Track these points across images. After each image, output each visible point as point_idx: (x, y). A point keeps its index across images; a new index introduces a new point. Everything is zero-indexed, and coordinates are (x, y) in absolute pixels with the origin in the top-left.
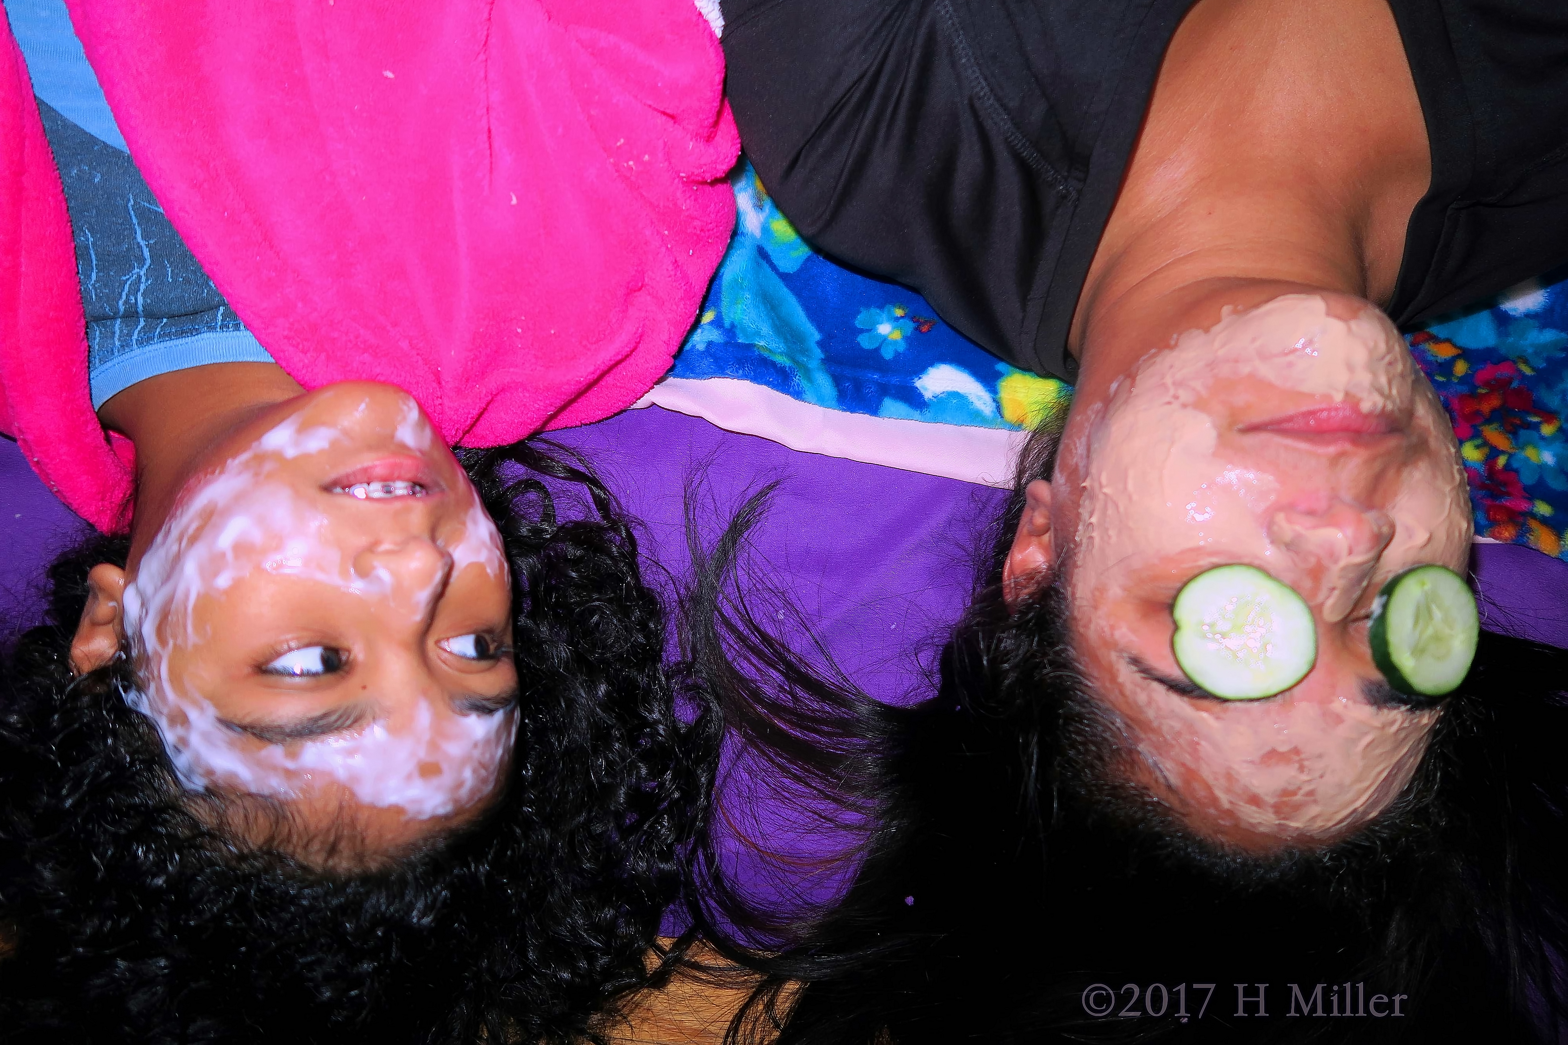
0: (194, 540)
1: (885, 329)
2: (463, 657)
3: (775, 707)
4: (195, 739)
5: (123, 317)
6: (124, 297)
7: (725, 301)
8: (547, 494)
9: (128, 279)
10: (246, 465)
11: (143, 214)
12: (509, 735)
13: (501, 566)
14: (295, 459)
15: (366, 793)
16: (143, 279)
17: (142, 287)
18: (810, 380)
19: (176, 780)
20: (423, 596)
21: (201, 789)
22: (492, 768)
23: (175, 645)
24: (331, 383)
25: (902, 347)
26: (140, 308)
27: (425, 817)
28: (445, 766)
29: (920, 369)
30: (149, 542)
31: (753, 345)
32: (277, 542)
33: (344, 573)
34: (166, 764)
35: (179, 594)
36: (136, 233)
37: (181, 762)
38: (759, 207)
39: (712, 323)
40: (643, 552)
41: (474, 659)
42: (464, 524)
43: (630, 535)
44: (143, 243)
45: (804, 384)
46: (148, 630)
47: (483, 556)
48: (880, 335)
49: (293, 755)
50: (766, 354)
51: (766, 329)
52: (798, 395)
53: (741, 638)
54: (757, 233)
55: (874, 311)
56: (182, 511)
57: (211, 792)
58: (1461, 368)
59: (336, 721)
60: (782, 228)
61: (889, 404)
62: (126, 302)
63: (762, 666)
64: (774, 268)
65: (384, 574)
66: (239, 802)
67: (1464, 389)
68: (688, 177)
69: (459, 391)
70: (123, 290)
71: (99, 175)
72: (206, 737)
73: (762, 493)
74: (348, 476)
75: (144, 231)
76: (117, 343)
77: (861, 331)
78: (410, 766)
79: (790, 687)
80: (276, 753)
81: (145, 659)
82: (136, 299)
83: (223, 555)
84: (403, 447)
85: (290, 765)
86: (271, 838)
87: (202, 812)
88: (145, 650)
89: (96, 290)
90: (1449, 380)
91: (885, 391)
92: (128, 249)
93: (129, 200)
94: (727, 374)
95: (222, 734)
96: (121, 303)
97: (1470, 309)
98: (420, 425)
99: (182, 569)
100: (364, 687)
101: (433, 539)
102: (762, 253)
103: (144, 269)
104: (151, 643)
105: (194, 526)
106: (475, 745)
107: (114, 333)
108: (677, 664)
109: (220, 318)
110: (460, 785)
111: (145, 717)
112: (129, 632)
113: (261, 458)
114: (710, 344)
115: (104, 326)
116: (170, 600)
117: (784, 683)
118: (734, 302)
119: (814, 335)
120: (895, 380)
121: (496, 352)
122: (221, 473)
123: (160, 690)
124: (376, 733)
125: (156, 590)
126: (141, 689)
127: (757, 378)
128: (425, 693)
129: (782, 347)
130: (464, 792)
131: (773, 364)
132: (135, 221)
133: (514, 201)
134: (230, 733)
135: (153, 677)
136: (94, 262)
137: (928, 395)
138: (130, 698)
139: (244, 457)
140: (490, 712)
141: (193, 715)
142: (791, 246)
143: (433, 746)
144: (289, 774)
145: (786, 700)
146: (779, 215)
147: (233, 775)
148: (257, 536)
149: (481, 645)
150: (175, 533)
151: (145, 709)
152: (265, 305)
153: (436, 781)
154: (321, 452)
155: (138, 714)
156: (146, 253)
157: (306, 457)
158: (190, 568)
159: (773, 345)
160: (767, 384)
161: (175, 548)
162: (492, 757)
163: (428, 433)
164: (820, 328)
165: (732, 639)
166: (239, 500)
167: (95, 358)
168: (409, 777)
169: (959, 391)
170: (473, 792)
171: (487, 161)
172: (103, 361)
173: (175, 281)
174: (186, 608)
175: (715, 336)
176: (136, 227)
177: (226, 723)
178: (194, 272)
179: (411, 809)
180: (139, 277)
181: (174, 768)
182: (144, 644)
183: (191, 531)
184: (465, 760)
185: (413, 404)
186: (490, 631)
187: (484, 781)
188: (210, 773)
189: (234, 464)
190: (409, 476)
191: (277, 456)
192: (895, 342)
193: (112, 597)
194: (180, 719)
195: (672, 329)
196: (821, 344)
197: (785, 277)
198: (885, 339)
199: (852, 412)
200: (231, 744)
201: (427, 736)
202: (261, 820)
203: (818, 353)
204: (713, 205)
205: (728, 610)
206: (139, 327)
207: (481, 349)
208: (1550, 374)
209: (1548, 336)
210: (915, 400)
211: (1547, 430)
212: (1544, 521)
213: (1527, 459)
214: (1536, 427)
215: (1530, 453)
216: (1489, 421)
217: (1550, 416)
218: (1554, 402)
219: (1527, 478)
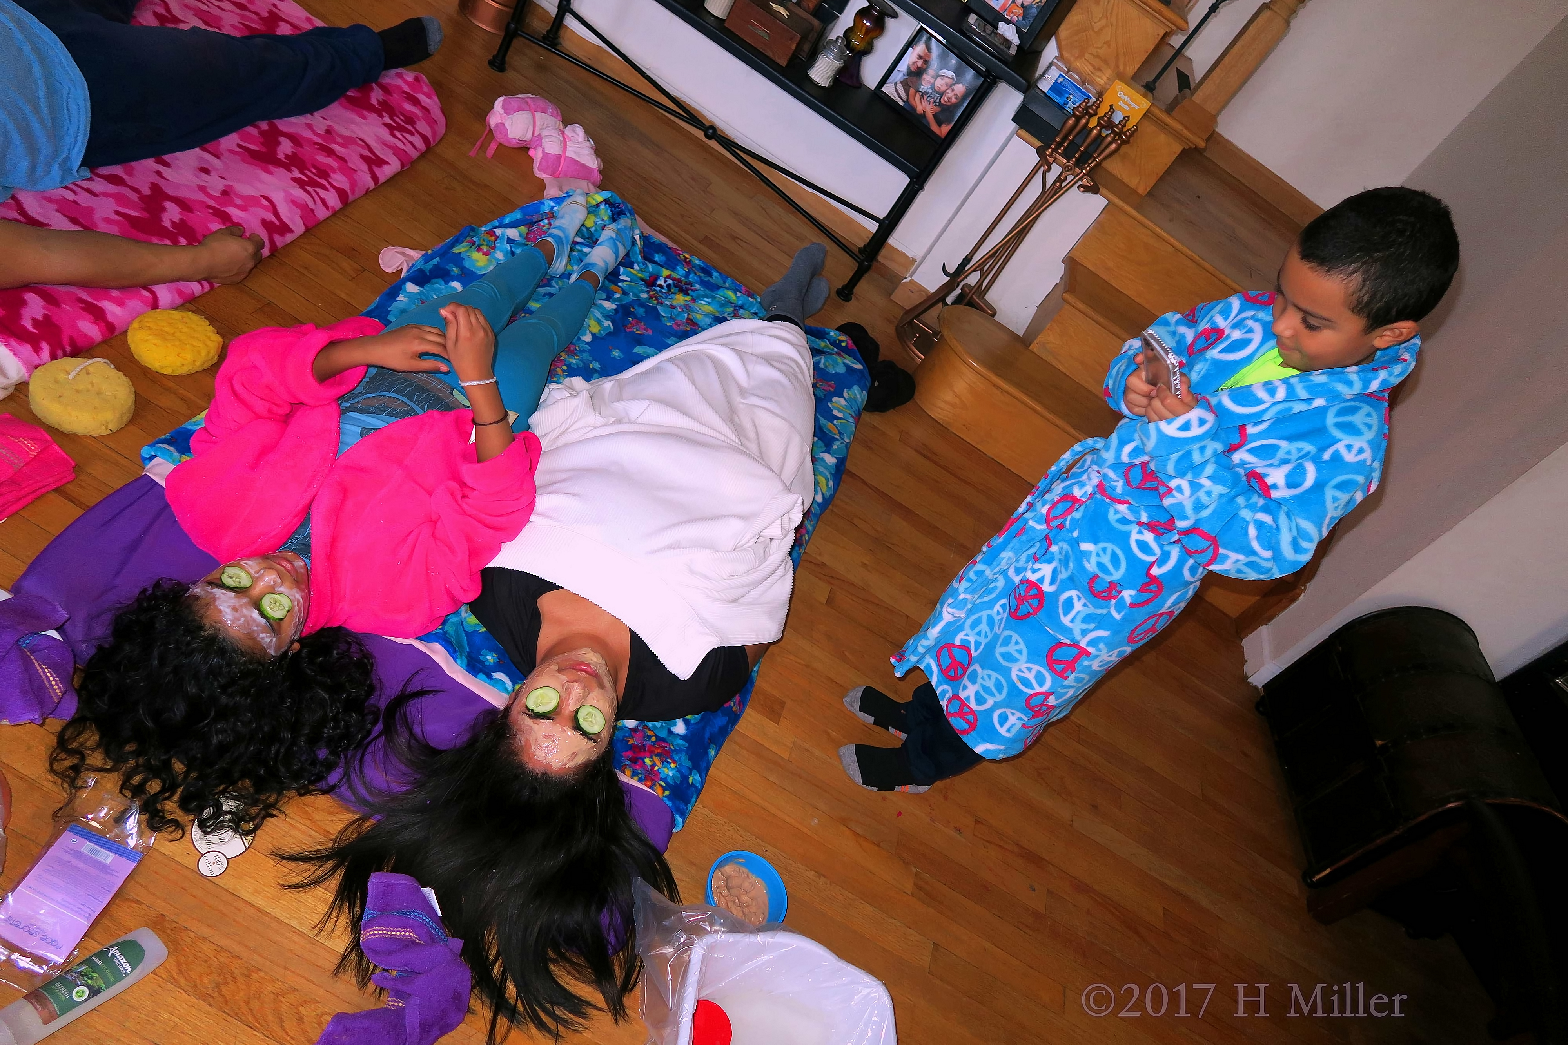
1: (490, 658)
25: (492, 664)
29: (495, 671)
31: (450, 640)
48: (487, 658)
50: (452, 643)
51: (454, 638)
54: (464, 617)
55: (488, 653)
77: (482, 655)
91: (481, 672)
102: (463, 621)
119: (467, 647)
120: (486, 671)
129: (457, 644)
131: (452, 647)
137: (493, 678)
159: (455, 642)
164: (470, 648)
169: (505, 682)
192: (491, 662)
196: (469, 652)
198: (488, 660)
203: (466, 654)
208: (678, 751)
209: (681, 742)
210: (490, 677)
211: (672, 765)
212: (661, 786)
213: (664, 771)
214: (670, 763)
215: (665, 770)
216: (656, 755)
217: (674, 762)
218: (676, 758)
219: (662, 776)
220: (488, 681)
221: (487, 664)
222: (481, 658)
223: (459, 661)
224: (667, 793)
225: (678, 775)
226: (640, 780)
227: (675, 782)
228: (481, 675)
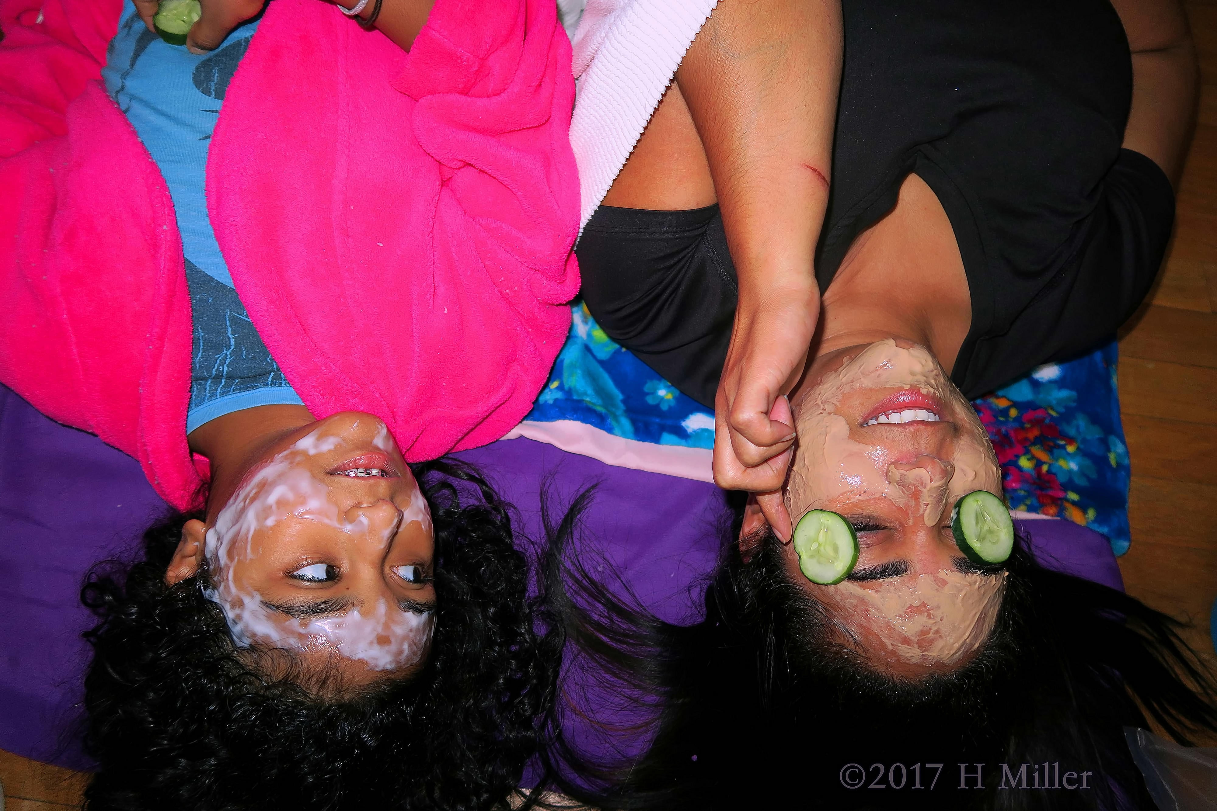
0: (253, 500)
1: (662, 392)
2: (405, 580)
3: (599, 626)
4: (247, 615)
5: (214, 378)
6: (216, 367)
7: (566, 374)
8: (455, 492)
9: (219, 357)
10: (286, 458)
11: (233, 320)
12: (430, 630)
13: (430, 525)
14: (315, 456)
15: (346, 650)
16: (228, 357)
17: (228, 361)
18: (618, 421)
19: (232, 641)
20: (386, 533)
21: (247, 646)
22: (420, 647)
23: (239, 559)
24: (337, 413)
25: (673, 403)
26: (225, 373)
27: (379, 669)
28: (393, 640)
29: (685, 415)
30: (223, 504)
31: (583, 400)
32: (302, 500)
33: (340, 520)
34: (227, 632)
35: (243, 531)
36: (228, 331)
37: (236, 629)
38: (585, 322)
39: (557, 388)
40: (514, 526)
41: (411, 581)
42: (410, 497)
43: (506, 514)
44: (231, 336)
45: (614, 423)
46: (222, 553)
47: (420, 518)
48: (659, 396)
49: (304, 625)
50: (590, 405)
51: (590, 391)
52: (610, 430)
53: (577, 581)
54: (584, 337)
55: (656, 382)
56: (247, 484)
57: (253, 648)
58: (1013, 413)
59: (331, 606)
60: (599, 334)
61: (666, 436)
62: (217, 370)
63: (590, 600)
64: (594, 357)
65: (364, 520)
66: (269, 653)
67: (1016, 425)
68: (543, 300)
69: (407, 422)
70: (216, 363)
71: (212, 298)
72: (254, 614)
73: (588, 491)
74: (344, 465)
75: (232, 330)
76: (208, 395)
77: (648, 394)
78: (373, 637)
79: (608, 613)
80: (294, 623)
81: (219, 570)
82: (223, 368)
83: (271, 507)
84: (377, 449)
85: (302, 631)
86: (288, 676)
87: (247, 660)
88: (219, 564)
89: (200, 362)
90: (1007, 420)
91: (663, 428)
92: (222, 340)
93: (227, 312)
94: (567, 417)
95: (262, 612)
96: (214, 370)
97: (1016, 379)
98: (387, 438)
99: (246, 516)
100: (348, 589)
101: (392, 501)
102: (587, 349)
103: (230, 351)
104: (223, 559)
105: (254, 491)
106: (411, 630)
107: (206, 389)
108: (535, 598)
109: (270, 379)
110: (401, 652)
111: (215, 603)
112: (208, 556)
113: (295, 454)
114: (556, 400)
115: (200, 384)
116: (238, 534)
117: (604, 611)
118: (571, 375)
119: (619, 396)
120: (669, 422)
121: (431, 397)
122: (271, 462)
123: (227, 587)
124: (355, 615)
125: (228, 530)
126: (215, 587)
127: (584, 421)
128: (383, 594)
129: (600, 402)
130: (403, 657)
131: (595, 411)
132: (228, 324)
133: (446, 311)
134: (269, 610)
135: (224, 580)
136: (201, 347)
137: (689, 431)
138: (207, 593)
139: (285, 453)
140: (421, 612)
141: (247, 600)
142: (605, 345)
143: (386, 626)
144: (302, 637)
145: (605, 621)
146: (597, 327)
147: (268, 637)
148: (290, 496)
149: (416, 573)
150: (242, 496)
151: (216, 599)
152: (303, 368)
153: (386, 648)
154: (330, 451)
155: (212, 602)
156: (232, 342)
157: (320, 455)
158: (251, 515)
159: (595, 401)
160: (591, 423)
161: (242, 504)
162: (420, 640)
163: (391, 443)
164: (623, 391)
165: (570, 582)
166: (280, 477)
167: (193, 403)
168: (371, 643)
169: (709, 428)
170: (408, 659)
171: (432, 290)
172: (197, 406)
173: (247, 358)
174: (247, 538)
175: (559, 395)
176: (229, 327)
177: (266, 604)
178: (259, 353)
179: (372, 663)
180: (226, 356)
181: (232, 633)
182: (219, 560)
183: (252, 495)
184: (405, 638)
185: (383, 425)
186: (422, 565)
187: (415, 654)
188: (254, 635)
189: (279, 457)
190: (379, 465)
191: (304, 453)
192: (669, 400)
193: (196, 540)
194: (238, 604)
195: (533, 386)
196: (624, 402)
197: (602, 363)
198: (662, 399)
199: (643, 441)
200: (269, 617)
201: (383, 620)
202: (282, 665)
203: (622, 407)
204: (557, 315)
205: (568, 564)
206: (221, 385)
207: (422, 396)
208: (1068, 415)
209: (1064, 394)
210: (682, 434)
211: (1070, 449)
212: (1074, 503)
213: (1061, 467)
214: (1063, 447)
215: (1062, 463)
216: (1034, 444)
217: (1071, 440)
218: (1072, 432)
219: (1062, 478)
220: (683, 442)
221: (664, 407)
222: (650, 400)
223: (616, 431)
224: (1091, 514)
225: (1087, 462)
226: (1031, 509)
227: (1088, 478)
228: (666, 437)
